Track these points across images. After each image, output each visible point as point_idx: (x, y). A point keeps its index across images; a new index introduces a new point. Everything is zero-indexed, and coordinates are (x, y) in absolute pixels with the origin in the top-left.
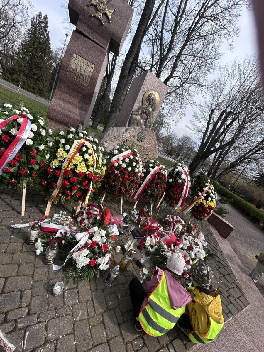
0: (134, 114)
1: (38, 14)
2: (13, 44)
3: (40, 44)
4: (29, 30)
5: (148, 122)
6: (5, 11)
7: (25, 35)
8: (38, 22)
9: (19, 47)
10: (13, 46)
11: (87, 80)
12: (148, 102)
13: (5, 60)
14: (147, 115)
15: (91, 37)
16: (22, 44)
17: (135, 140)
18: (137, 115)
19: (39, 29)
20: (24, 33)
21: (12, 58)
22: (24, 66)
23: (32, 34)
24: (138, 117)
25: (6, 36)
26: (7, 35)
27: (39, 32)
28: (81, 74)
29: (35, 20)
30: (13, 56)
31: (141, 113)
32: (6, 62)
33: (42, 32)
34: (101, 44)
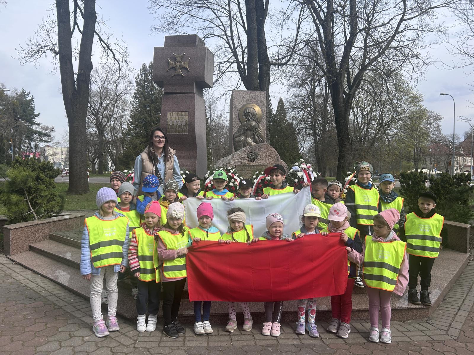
0: (237, 137)
1: (142, 67)
2: (121, 122)
3: (153, 103)
4: (135, 93)
5: (257, 136)
6: (105, 88)
7: (132, 103)
8: (144, 77)
9: (128, 122)
10: (121, 125)
11: (185, 128)
12: (246, 118)
13: (115, 149)
14: (251, 130)
15: (178, 92)
16: (130, 117)
17: (247, 162)
18: (239, 136)
19: (147, 85)
20: (131, 101)
21: (123, 141)
22: (140, 144)
23: (140, 97)
24: (243, 138)
25: (110, 118)
26: (112, 116)
27: (148, 88)
28: (179, 126)
29: (140, 77)
30: (124, 138)
31: (244, 132)
32: (117, 152)
33: (151, 86)
34: (188, 91)
